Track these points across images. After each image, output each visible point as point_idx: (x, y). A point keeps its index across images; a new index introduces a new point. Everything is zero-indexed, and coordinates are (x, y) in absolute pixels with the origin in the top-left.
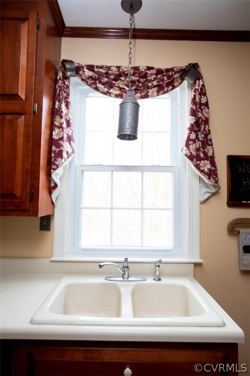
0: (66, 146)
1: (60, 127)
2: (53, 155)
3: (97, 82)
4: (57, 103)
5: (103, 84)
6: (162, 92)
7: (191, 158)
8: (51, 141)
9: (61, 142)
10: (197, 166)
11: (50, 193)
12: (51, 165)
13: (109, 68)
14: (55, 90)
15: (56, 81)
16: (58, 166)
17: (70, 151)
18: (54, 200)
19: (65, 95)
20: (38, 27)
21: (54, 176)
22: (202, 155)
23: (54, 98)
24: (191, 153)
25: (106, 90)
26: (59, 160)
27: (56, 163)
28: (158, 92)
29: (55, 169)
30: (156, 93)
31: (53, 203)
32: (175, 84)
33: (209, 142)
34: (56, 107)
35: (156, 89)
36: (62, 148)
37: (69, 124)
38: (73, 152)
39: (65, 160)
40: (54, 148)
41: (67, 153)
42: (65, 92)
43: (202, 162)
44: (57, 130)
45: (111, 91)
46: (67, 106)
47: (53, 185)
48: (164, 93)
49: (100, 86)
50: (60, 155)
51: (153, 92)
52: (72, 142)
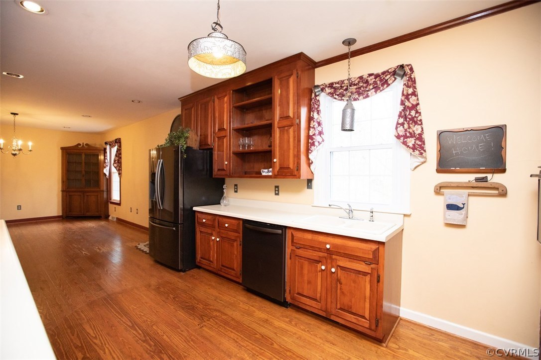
0: (318, 138)
1: (313, 128)
2: (310, 145)
3: (334, 95)
4: (312, 113)
5: (338, 95)
6: (379, 91)
7: (398, 137)
8: (309, 137)
9: (314, 137)
10: (405, 143)
11: (310, 166)
12: (308, 151)
13: (343, 82)
14: (311, 105)
15: (311, 100)
16: (312, 151)
17: (320, 140)
18: (313, 171)
19: (316, 106)
20: (297, 77)
21: (310, 156)
22: (408, 134)
23: (310, 110)
24: (398, 134)
25: (340, 98)
26: (313, 147)
27: (311, 149)
28: (376, 92)
29: (310, 153)
30: (375, 93)
31: (312, 173)
32: (389, 83)
33: (418, 122)
34: (312, 116)
35: (374, 90)
36: (314, 140)
37: (319, 124)
38: (323, 141)
39: (317, 147)
40: (310, 141)
41: (319, 142)
42: (317, 105)
43: (408, 139)
44: (312, 130)
45: (343, 98)
46: (318, 113)
47: (311, 162)
48: (381, 91)
49: (336, 97)
50: (313, 144)
51: (372, 93)
52: (322, 135)
